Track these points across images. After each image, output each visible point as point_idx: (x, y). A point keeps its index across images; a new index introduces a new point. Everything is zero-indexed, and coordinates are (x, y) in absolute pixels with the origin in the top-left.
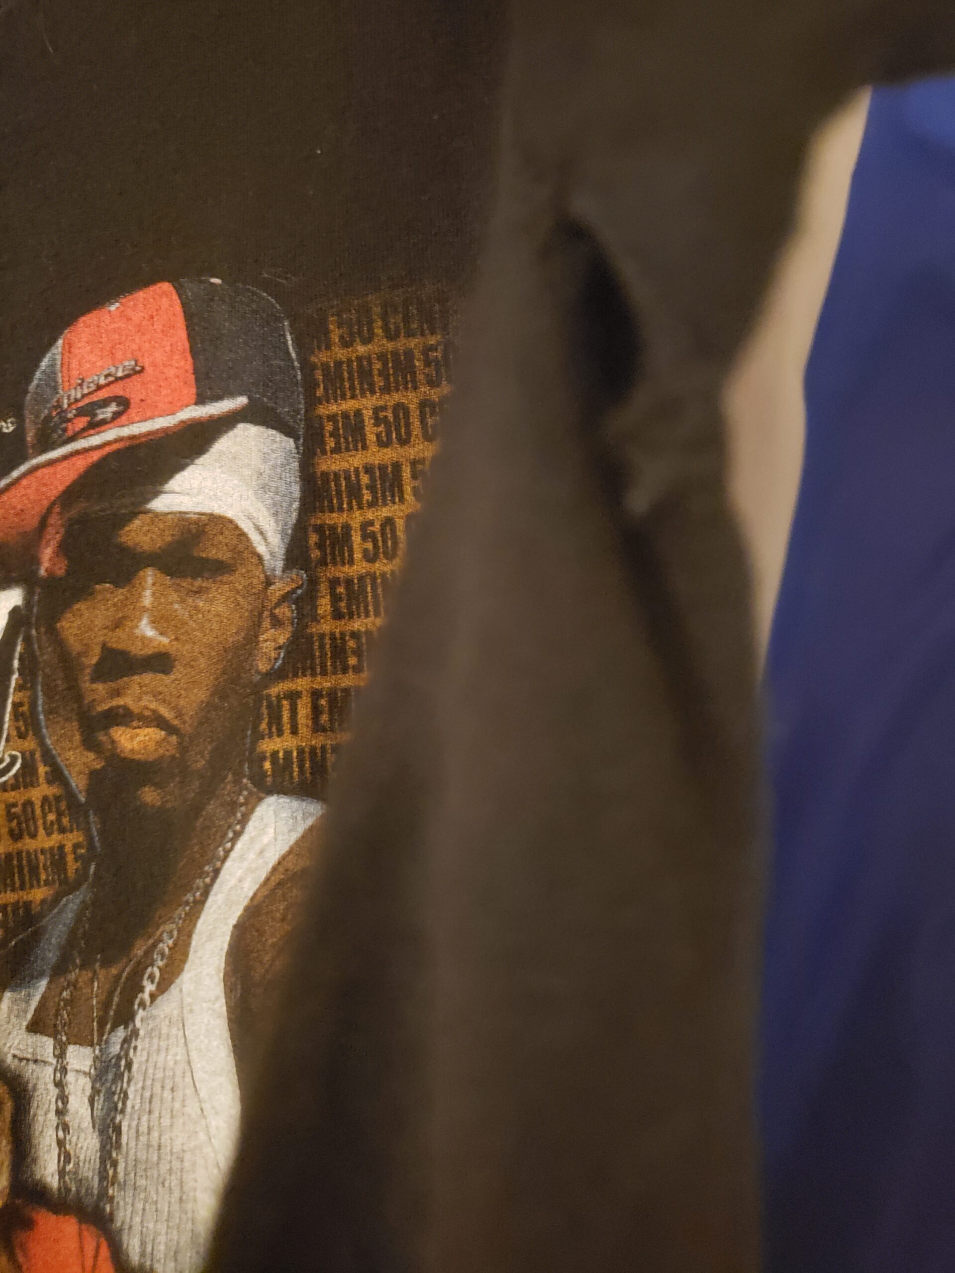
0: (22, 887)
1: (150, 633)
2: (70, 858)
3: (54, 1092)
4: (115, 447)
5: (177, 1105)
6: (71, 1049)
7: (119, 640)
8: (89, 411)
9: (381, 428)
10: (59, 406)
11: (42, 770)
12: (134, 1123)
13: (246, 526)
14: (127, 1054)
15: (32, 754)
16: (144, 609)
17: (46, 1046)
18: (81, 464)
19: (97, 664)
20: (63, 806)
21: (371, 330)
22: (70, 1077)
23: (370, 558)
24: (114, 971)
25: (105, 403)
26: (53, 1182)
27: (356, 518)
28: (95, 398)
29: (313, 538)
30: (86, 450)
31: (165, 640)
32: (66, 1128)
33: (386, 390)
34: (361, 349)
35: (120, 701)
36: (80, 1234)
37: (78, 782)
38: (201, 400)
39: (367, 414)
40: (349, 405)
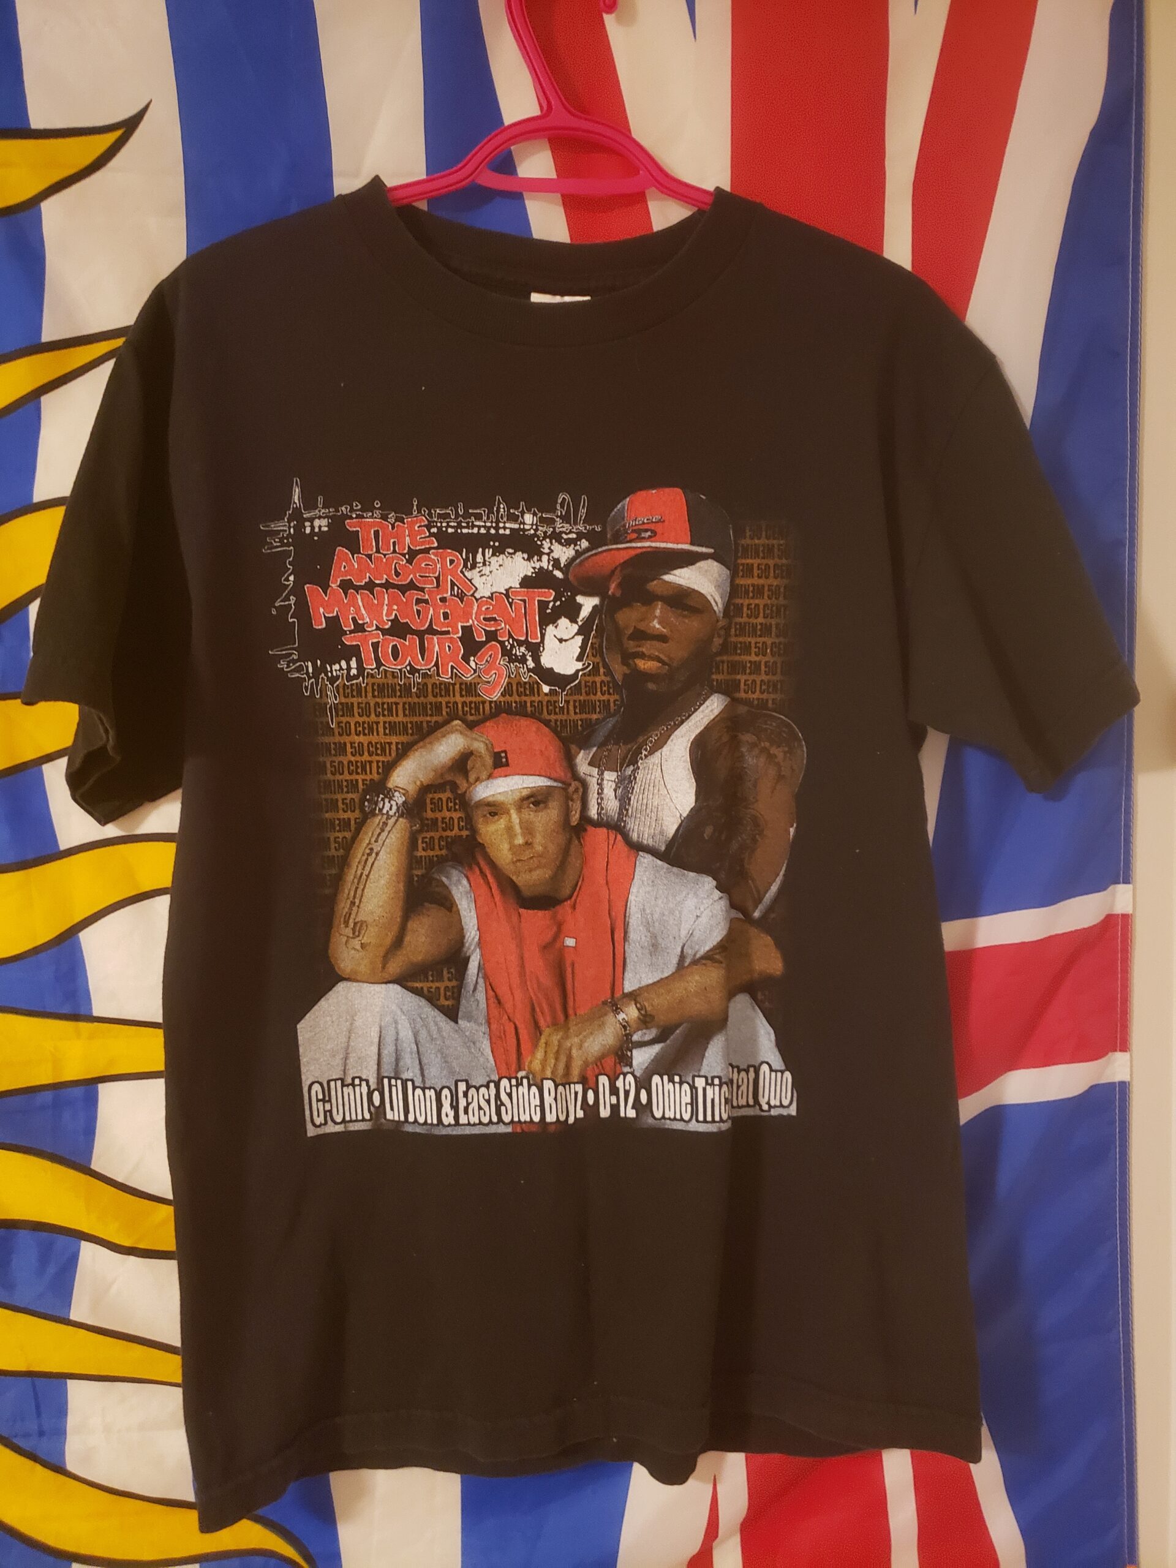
0: (589, 713)
1: (658, 626)
2: (612, 704)
3: (596, 787)
4: (649, 550)
5: (656, 791)
6: (606, 772)
7: (642, 626)
8: (638, 531)
9: (760, 572)
10: (624, 526)
11: (602, 670)
12: (636, 797)
13: (709, 598)
14: (634, 775)
15: (598, 663)
16: (656, 617)
17: (595, 771)
18: (633, 553)
19: (631, 634)
20: (611, 685)
21: (761, 535)
22: (605, 782)
23: (749, 616)
24: (629, 746)
25: (646, 531)
26: (596, 817)
27: (746, 602)
28: (641, 527)
29: (732, 607)
30: (637, 548)
31: (665, 630)
32: (602, 799)
33: (763, 558)
34: (757, 541)
35: (640, 649)
36: (608, 833)
37: (619, 677)
38: (692, 544)
39: (755, 566)
40: (749, 561)
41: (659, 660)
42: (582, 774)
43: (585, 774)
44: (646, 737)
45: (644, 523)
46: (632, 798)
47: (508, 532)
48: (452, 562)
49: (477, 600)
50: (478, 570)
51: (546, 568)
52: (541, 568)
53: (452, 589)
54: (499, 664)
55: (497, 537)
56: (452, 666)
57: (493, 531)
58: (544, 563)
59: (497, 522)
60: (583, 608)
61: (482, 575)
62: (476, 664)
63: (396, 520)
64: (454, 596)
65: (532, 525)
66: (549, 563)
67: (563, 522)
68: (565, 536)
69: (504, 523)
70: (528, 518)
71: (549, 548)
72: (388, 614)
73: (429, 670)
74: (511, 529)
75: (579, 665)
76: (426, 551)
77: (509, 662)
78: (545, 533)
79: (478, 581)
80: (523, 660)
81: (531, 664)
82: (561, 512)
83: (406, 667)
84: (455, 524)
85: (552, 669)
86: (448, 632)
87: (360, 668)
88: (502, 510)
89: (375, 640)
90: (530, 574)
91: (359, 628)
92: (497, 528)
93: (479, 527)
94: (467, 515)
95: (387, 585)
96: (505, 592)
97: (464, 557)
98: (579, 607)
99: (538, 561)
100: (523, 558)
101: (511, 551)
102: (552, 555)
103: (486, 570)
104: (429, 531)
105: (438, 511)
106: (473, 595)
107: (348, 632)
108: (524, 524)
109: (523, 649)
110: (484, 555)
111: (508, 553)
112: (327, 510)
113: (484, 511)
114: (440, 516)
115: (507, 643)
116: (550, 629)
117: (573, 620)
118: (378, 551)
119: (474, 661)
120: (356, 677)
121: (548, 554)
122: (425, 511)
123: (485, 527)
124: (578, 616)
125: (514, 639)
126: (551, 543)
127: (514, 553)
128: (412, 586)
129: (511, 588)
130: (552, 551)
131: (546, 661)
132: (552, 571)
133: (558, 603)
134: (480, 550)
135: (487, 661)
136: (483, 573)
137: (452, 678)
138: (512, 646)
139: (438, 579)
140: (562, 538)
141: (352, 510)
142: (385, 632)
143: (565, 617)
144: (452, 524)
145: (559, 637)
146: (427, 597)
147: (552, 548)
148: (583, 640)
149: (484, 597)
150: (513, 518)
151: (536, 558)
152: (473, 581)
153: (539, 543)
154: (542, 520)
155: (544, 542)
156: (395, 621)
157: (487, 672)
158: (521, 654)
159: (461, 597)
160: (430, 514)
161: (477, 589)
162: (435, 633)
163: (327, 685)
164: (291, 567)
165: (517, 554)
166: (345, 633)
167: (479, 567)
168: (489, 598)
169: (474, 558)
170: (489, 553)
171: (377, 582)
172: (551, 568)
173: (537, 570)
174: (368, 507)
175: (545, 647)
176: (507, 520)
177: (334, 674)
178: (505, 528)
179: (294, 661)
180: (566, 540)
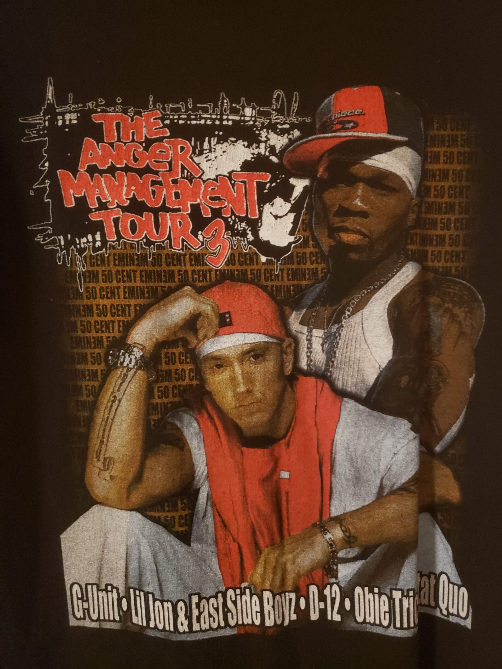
0: (300, 280)
1: (359, 204)
2: (320, 272)
3: (306, 342)
4: (352, 138)
5: (357, 346)
6: (314, 330)
7: (346, 204)
8: (343, 123)
9: (445, 158)
10: (330, 118)
11: (311, 243)
12: (341, 351)
13: (404, 179)
14: (339, 332)
15: (308, 237)
16: (358, 196)
17: (305, 329)
18: (338, 141)
19: (337, 211)
20: (319, 255)
21: (446, 127)
22: (313, 338)
23: (436, 196)
24: (334, 308)
25: (350, 122)
26: (305, 368)
27: (433, 184)
28: (345, 119)
29: (423, 189)
30: (341, 137)
31: (366, 207)
32: (311, 352)
33: (448, 146)
34: (443, 132)
35: (345, 224)
36: (316, 381)
37: (325, 249)
38: (389, 133)
39: (442, 153)
40: (436, 149)
41: (360, 233)
42: (294, 331)
43: (297, 332)
44: (349, 300)
45: (347, 116)
46: (337, 352)
47: (230, 123)
48: (182, 149)
49: (204, 182)
50: (205, 156)
51: (263, 153)
52: (259, 154)
53: (183, 172)
54: (223, 237)
55: (221, 128)
56: (183, 239)
57: (217, 123)
58: (262, 150)
59: (222, 115)
60: (296, 188)
61: (208, 160)
62: (204, 237)
63: (135, 114)
64: (184, 178)
65: (252, 117)
66: (266, 149)
67: (277, 115)
68: (280, 127)
69: (228, 115)
70: (248, 111)
71: (266, 137)
72: (128, 194)
73: (163, 242)
74: (233, 120)
75: (292, 239)
76: (161, 140)
77: (231, 236)
78: (263, 124)
79: (205, 166)
80: (244, 234)
81: (250, 237)
82: (276, 106)
83: (142, 240)
84: (185, 117)
85: (268, 242)
86: (179, 210)
87: (104, 241)
88: (225, 104)
89: (115, 217)
90: (249, 159)
91: (103, 206)
92: (221, 120)
93: (206, 119)
94: (195, 109)
95: (127, 169)
96: (228, 175)
97: (193, 144)
98: (292, 187)
99: (256, 148)
100: (244, 145)
101: (233, 139)
102: (268, 142)
103: (212, 156)
104: (163, 122)
105: (171, 106)
106: (200, 177)
107: (93, 210)
108: (244, 116)
109: (243, 225)
110: (210, 142)
111: (231, 141)
112: (77, 106)
113: (210, 105)
114: (172, 110)
115: (230, 220)
116: (267, 208)
117: (287, 200)
118: (119, 140)
119: (201, 234)
120: (100, 249)
121: (265, 142)
122: (159, 106)
123: (210, 118)
124: (291, 196)
125: (236, 216)
126: (268, 133)
127: (236, 141)
128: (148, 170)
129: (233, 171)
130: (269, 140)
131: (264, 235)
132: (269, 156)
133: (274, 184)
134: (207, 139)
135: (212, 235)
136: (209, 158)
137: (182, 249)
138: (235, 222)
139: (170, 163)
140: (278, 128)
141: (97, 106)
142: (124, 209)
143: (280, 197)
144: (183, 116)
145: (274, 214)
146: (161, 179)
147: (269, 136)
148: (295, 216)
149: (210, 179)
150: (235, 111)
151: (254, 145)
152: (200, 165)
153: (257, 132)
154: (261, 113)
155: (261, 132)
156: (133, 200)
157: (213, 244)
158: (242, 229)
159: (190, 179)
160: (164, 109)
161: (204, 172)
162: (168, 210)
163: (76, 255)
164: (46, 155)
165: (239, 142)
166: (90, 211)
167: (206, 154)
168: (214, 180)
169: (202, 145)
170: (214, 141)
171: (118, 166)
172: (267, 154)
173: (255, 156)
174: (111, 103)
175: (263, 222)
176: (230, 113)
177: (82, 246)
178: (228, 120)
179: (49, 236)
180: (281, 129)
